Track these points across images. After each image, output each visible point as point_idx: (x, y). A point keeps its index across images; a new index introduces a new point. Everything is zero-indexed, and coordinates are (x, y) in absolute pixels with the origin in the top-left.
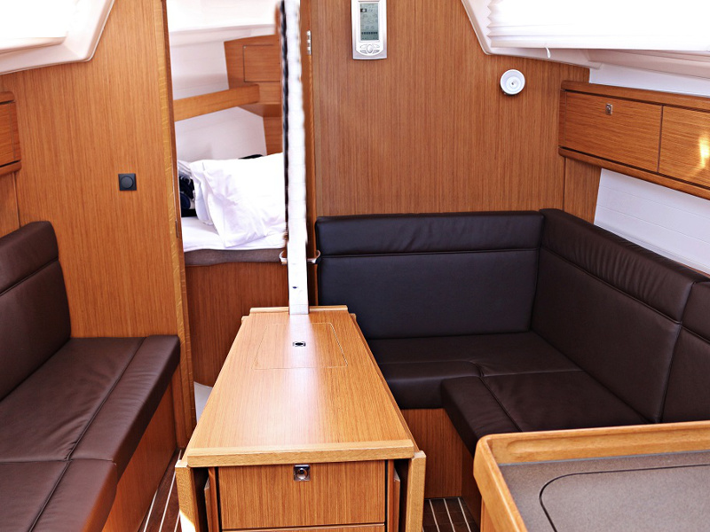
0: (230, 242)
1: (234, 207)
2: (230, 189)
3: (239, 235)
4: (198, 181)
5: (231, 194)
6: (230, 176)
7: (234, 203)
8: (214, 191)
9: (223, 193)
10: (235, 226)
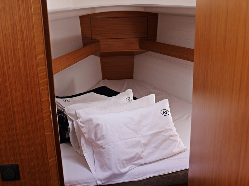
0: (100, 180)
1: (103, 150)
2: (99, 135)
3: (107, 174)
4: (71, 120)
5: (100, 139)
6: (98, 124)
7: (102, 147)
8: (86, 136)
9: (93, 137)
10: (104, 166)
